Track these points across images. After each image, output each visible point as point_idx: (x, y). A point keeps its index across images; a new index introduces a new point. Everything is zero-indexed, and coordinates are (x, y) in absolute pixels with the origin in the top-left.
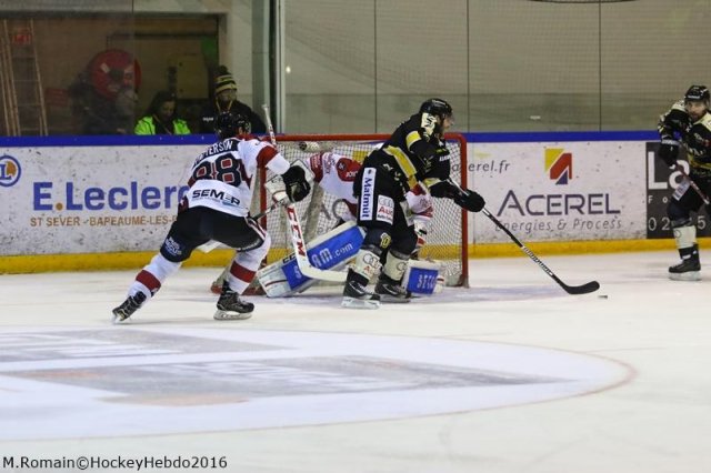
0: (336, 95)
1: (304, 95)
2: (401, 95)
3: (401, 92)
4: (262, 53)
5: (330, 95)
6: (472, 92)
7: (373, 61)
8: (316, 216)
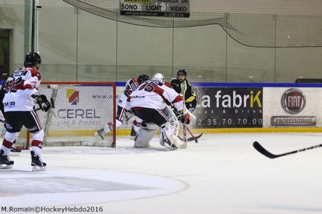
0: (60, 65)
1: (46, 65)
2: (88, 65)
3: (88, 64)
4: (28, 46)
5: (57, 65)
6: (118, 65)
7: (76, 51)
8: (51, 116)
